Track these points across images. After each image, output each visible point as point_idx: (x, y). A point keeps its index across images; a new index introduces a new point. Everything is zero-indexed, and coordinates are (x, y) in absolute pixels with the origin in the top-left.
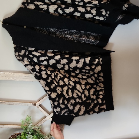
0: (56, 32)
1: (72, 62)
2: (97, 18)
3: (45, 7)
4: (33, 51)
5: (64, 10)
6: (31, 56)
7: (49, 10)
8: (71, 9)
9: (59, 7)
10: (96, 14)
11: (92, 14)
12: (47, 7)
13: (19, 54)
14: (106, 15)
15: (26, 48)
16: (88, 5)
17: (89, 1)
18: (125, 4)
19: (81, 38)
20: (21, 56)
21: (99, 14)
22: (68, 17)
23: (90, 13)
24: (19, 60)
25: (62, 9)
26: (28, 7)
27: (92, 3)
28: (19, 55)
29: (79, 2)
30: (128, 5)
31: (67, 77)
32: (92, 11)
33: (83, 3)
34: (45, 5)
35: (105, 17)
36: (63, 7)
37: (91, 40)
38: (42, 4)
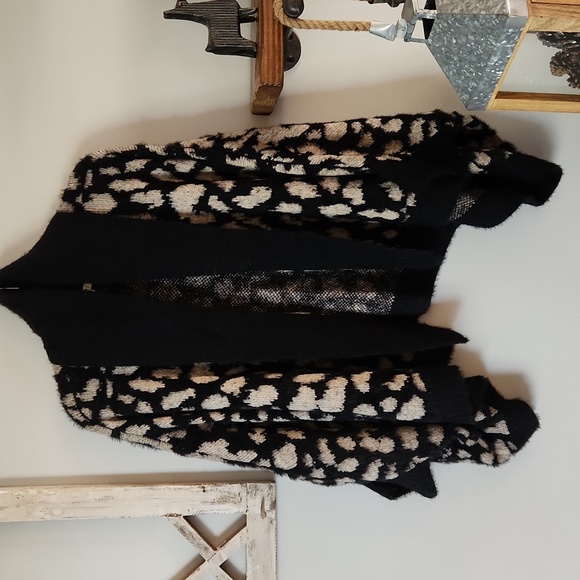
0: (214, 284)
1: (296, 394)
2: (370, 214)
3: (155, 198)
4: (134, 377)
5: (234, 200)
6: (127, 399)
7: (174, 205)
8: (260, 195)
9: (212, 189)
10: (364, 202)
11: (347, 202)
12: (163, 198)
13: (77, 400)
14: (404, 200)
15: (103, 369)
16: (324, 172)
17: (327, 157)
18: (477, 154)
19: (322, 291)
20: (87, 404)
21: (377, 199)
22: (255, 221)
23: (338, 198)
24: (83, 425)
25: (225, 198)
26: (89, 206)
27: (342, 165)
28: (80, 405)
29: (288, 166)
30: (488, 154)
32: (347, 193)
33: (304, 168)
34: (153, 192)
35: (404, 210)
36: (227, 190)
37: (360, 295)
38: (143, 185)
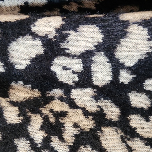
31: (111, 124)
